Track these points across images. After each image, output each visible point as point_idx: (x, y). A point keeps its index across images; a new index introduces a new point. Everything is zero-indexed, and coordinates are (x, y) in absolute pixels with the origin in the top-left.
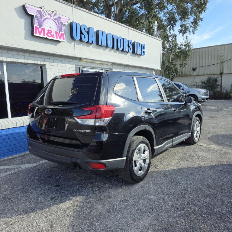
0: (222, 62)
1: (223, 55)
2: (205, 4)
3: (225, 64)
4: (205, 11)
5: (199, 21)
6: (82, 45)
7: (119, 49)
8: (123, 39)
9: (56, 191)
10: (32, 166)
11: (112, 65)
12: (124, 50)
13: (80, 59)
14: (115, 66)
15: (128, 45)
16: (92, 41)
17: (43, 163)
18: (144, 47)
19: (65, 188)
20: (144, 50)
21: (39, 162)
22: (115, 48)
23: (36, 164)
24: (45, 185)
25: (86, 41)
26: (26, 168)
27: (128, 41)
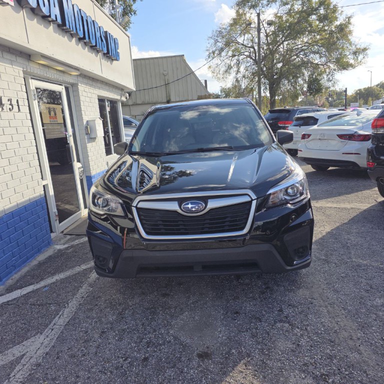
0: (167, 85)
1: (166, 72)
3: (172, 86)
5: (131, 14)
6: (38, 22)
7: (91, 43)
8: (93, 21)
9: (224, 368)
10: (48, 339)
11: (77, 75)
12: (98, 47)
13: (30, 56)
14: (80, 79)
15: (101, 37)
16: (56, 15)
17: (68, 322)
18: (118, 44)
19: (229, 352)
20: (118, 51)
21: (52, 324)
22: (87, 40)
23: (51, 330)
24: (178, 368)
25: (48, 14)
26: (41, 352)
27: (100, 27)
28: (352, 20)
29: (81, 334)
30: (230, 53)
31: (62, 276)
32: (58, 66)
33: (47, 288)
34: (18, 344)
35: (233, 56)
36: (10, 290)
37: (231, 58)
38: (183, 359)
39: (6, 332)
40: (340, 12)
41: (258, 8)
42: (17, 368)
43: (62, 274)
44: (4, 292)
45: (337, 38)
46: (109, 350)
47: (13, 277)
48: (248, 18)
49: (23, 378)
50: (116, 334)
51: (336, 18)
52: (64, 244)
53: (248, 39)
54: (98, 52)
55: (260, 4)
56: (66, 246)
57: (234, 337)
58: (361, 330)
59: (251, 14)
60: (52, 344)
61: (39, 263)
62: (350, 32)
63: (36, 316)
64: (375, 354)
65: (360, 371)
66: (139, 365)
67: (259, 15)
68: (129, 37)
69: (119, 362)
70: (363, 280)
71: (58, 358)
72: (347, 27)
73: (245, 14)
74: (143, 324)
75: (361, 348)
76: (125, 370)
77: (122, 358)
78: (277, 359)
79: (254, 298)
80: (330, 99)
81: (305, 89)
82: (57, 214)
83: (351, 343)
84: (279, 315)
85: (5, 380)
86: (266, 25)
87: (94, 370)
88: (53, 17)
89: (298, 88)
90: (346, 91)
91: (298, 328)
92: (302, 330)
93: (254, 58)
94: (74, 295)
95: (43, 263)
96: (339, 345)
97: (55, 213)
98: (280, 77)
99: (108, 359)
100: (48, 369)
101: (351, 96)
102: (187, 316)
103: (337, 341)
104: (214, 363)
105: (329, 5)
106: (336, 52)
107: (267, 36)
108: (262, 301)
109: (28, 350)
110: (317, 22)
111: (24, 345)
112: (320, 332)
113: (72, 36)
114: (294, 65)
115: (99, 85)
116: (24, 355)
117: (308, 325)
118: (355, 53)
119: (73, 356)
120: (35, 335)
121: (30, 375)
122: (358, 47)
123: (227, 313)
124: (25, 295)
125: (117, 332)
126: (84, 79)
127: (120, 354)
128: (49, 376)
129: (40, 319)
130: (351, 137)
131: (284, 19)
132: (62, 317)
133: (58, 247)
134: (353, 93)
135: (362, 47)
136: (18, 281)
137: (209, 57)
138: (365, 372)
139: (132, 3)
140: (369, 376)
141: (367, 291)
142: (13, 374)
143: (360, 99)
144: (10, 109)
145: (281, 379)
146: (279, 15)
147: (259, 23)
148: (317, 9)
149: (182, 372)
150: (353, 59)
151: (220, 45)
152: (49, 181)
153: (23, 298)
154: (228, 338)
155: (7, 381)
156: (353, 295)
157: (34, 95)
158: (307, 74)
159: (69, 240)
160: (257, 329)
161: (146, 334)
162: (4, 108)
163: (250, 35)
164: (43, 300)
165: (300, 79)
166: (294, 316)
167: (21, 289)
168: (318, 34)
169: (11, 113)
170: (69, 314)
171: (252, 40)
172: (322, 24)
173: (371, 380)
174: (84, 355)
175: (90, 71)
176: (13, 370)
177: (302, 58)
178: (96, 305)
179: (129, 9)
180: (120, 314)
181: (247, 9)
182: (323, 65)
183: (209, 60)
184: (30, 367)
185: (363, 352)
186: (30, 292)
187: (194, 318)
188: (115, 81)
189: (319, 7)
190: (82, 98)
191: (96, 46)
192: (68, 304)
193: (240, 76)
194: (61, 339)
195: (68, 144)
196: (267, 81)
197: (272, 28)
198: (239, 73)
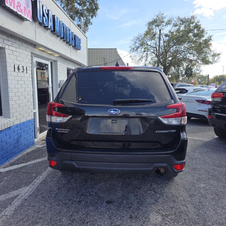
1: (106, 57)
2: (97, 10)
3: (108, 65)
4: (96, 16)
5: (89, 24)
7: (67, 41)
8: (69, 29)
9: (119, 208)
10: (31, 189)
11: (58, 57)
12: (70, 43)
13: (35, 45)
14: (59, 58)
15: (72, 37)
16: (51, 26)
17: (42, 182)
18: (81, 41)
19: (122, 202)
20: (81, 45)
21: (33, 182)
22: (65, 39)
23: (32, 185)
24: (95, 206)
25: (47, 26)
26: (28, 194)
27: (72, 33)
28: (212, 38)
29: (48, 188)
30: (143, 50)
31: (39, 160)
32: (48, 51)
33: (31, 166)
34: (16, 190)
35: (145, 51)
36: (12, 165)
37: (143, 52)
38: (99, 203)
39: (10, 184)
40: (205, 33)
41: (160, 27)
42: (15, 200)
43: (39, 159)
44: (8, 165)
45: (203, 47)
46: (62, 196)
47: (14, 159)
48: (154, 32)
49: (18, 205)
50: (66, 189)
51: (203, 36)
52: (41, 145)
53: (153, 43)
54: (70, 45)
55: (162, 25)
56: (42, 146)
57: (126, 195)
58: (190, 198)
59: (156, 29)
60: (33, 191)
61: (27, 153)
62: (211, 44)
63: (25, 178)
64: (194, 208)
65: (185, 215)
66: (76, 204)
67: (160, 30)
68: (87, 38)
69: (66, 202)
70: (196, 175)
71: (36, 197)
72: (209, 41)
73: (153, 29)
74: (80, 186)
75: (188, 205)
76: (69, 206)
77: (68, 200)
78: (145, 206)
79: (138, 179)
80: (199, 80)
81: (184, 73)
82: (39, 129)
83: (183, 202)
84: (150, 187)
85: (9, 205)
86: (164, 36)
87: (53, 204)
88: (49, 27)
89: (180, 72)
90: (208, 76)
91: (158, 194)
92: (160, 195)
93: (156, 54)
94: (45, 170)
95: (30, 153)
96: (177, 203)
97: (38, 128)
98: (169, 65)
99: (61, 200)
100: (30, 202)
101: (211, 79)
102: (103, 184)
103: (177, 201)
104: (114, 206)
105: (200, 28)
106: (202, 54)
107: (164, 42)
108: (142, 180)
109: (21, 193)
110: (193, 37)
111: (19, 191)
112: (169, 196)
113: (58, 36)
114: (178, 59)
115: (68, 62)
116: (19, 195)
117: (164, 193)
118: (213, 56)
119: (43, 197)
120: (24, 187)
121: (21, 204)
122: (215, 52)
123: (123, 184)
124: (20, 168)
125: (66, 188)
126: (61, 59)
127: (67, 198)
128: (31, 205)
129: (27, 179)
130: (204, 102)
131: (175, 34)
132: (38, 179)
133: (38, 146)
134: (213, 77)
135: (217, 53)
136: (16, 161)
137: (131, 51)
138: (188, 215)
139: (91, 19)
140: (189, 217)
141: (198, 180)
142: (13, 203)
143: (216, 81)
144: (22, 71)
145: (146, 215)
146: (172, 31)
147: (160, 35)
148: (193, 30)
149: (97, 208)
150: (212, 59)
151: (137, 45)
152: (37, 111)
153: (18, 169)
154: (122, 195)
155: (10, 205)
156: (190, 181)
157: (35, 65)
158: (185, 64)
159: (44, 143)
160: (137, 193)
161: (81, 190)
162: (20, 71)
163: (155, 41)
164: (29, 171)
165: (181, 67)
166: (157, 188)
167: (18, 164)
168: (193, 44)
169: (23, 74)
170: (42, 179)
171: (156, 44)
172: (195, 38)
173: (189, 219)
174: (49, 197)
175: (65, 55)
176: (13, 201)
177: (183, 56)
178: (57, 175)
179: (88, 21)
180: (69, 180)
181: (154, 27)
182: (195, 61)
183: (131, 52)
184: (22, 200)
185: (189, 207)
186: (22, 167)
187: (106, 185)
188: (77, 60)
189: (194, 29)
190: (59, 68)
191: (69, 42)
192: (42, 174)
193: (147, 62)
194: (38, 189)
195: (49, 92)
196: (162, 67)
197: (167, 38)
198: (147, 61)
